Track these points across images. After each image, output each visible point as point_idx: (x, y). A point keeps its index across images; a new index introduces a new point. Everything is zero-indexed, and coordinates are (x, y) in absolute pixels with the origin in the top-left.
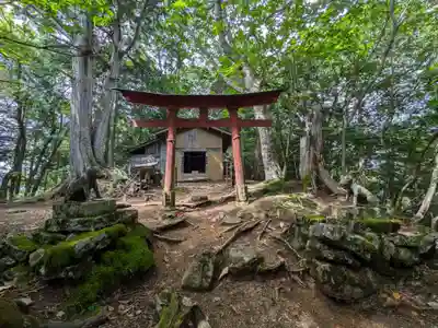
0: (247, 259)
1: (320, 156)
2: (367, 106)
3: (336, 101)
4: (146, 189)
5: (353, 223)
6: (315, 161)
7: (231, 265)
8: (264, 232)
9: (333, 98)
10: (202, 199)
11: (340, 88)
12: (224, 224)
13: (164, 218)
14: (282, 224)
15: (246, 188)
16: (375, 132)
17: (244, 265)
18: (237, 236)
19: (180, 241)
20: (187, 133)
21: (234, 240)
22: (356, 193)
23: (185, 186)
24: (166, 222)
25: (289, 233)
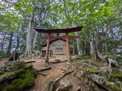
0: (66, 86)
1: (97, 48)
2: (114, 31)
3: (103, 30)
4: (43, 57)
5: (109, 75)
6: (96, 50)
7: (59, 88)
8: (75, 74)
9: (102, 30)
10: (58, 60)
11: (104, 27)
12: (62, 70)
13: (44, 66)
14: (82, 72)
15: (71, 58)
16: (118, 40)
17: (64, 88)
18: (65, 75)
19: (46, 75)
20: (58, 41)
21: (64, 76)
22: (110, 62)
23: (55, 56)
24: (44, 68)
25: (84, 76)
